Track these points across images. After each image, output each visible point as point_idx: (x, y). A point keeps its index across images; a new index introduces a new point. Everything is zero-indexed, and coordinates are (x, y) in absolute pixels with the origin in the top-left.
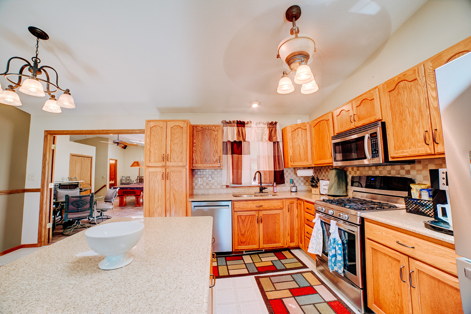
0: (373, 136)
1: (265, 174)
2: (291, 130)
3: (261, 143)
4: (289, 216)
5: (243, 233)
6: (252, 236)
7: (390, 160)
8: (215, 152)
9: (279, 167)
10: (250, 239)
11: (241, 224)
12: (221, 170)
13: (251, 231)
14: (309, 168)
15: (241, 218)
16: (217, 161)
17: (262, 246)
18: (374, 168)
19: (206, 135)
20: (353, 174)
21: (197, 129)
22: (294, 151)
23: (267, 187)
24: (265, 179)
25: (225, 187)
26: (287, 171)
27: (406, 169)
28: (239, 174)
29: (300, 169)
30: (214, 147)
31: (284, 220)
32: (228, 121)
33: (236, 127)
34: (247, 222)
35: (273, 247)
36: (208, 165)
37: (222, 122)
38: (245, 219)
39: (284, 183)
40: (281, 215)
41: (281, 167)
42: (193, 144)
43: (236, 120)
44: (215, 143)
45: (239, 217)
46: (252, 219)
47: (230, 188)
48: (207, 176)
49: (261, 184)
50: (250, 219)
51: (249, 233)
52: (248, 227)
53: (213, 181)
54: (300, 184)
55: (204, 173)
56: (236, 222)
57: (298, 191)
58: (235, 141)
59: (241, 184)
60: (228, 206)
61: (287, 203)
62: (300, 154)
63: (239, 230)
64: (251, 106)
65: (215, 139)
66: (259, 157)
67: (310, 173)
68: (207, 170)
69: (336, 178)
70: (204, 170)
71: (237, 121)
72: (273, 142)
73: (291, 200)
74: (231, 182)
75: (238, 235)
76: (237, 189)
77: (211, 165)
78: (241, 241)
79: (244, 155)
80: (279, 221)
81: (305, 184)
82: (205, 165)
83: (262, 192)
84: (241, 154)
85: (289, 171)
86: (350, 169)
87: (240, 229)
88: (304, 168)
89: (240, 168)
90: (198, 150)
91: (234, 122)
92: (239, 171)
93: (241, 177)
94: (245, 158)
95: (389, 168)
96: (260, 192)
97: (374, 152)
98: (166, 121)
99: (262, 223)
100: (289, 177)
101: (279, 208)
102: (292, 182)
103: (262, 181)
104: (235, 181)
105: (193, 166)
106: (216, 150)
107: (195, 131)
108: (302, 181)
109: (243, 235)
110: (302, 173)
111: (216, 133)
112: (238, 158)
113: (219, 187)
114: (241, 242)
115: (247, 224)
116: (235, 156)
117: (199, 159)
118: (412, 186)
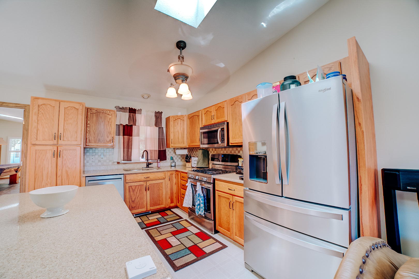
0: (223, 130)
1: (151, 153)
2: (173, 119)
3: (149, 127)
4: (169, 184)
5: (133, 200)
6: (141, 202)
7: (230, 144)
8: (108, 133)
9: (163, 147)
10: (139, 204)
11: (132, 193)
12: (113, 149)
13: (140, 198)
14: (185, 148)
15: (132, 188)
16: (110, 141)
17: (149, 208)
18: (223, 149)
19: (100, 118)
20: (212, 153)
21: (92, 111)
22: (174, 136)
23: (152, 163)
24: (151, 157)
25: (116, 163)
26: (168, 151)
27: (238, 150)
28: (129, 153)
29: (178, 149)
30: (108, 130)
31: (166, 188)
32: (121, 107)
33: (128, 113)
34: (136, 191)
35: (158, 209)
36: (102, 144)
37: (115, 107)
38: (135, 188)
39: (166, 159)
40: (164, 184)
41: (164, 147)
42: (87, 125)
44: (108, 125)
45: (130, 187)
46: (141, 188)
47: (121, 164)
48: (100, 154)
49: (148, 161)
50: (139, 188)
51: (138, 200)
52: (138, 195)
53: (105, 158)
54: (178, 160)
55: (96, 151)
56: (127, 191)
57: (176, 165)
58: (127, 125)
59: (131, 161)
60: (121, 178)
61: (168, 174)
62: (178, 138)
63: (130, 198)
65: (109, 122)
66: (146, 139)
67: (185, 152)
68: (100, 149)
69: (202, 156)
70: (96, 149)
71: (129, 108)
72: (159, 128)
73: (170, 172)
74: (122, 159)
75: (129, 202)
76: (127, 165)
77: (104, 144)
78: (131, 206)
79: (134, 136)
80: (162, 188)
81: (181, 160)
82: (99, 144)
83: (149, 167)
84: (132, 136)
85: (170, 150)
86: (211, 150)
87: (131, 196)
88: (181, 148)
89: (130, 148)
90: (91, 131)
91: (126, 108)
92: (130, 150)
93: (131, 155)
94: (135, 139)
95: (231, 149)
96: (147, 167)
97: (222, 140)
98: (59, 101)
99: (149, 190)
100: (170, 155)
101: (162, 178)
102: (172, 159)
103: (149, 158)
104: (126, 158)
105: (86, 145)
106: (110, 131)
107: (89, 113)
108: (179, 158)
109: (133, 201)
110: (179, 152)
111: (110, 116)
112: (129, 139)
113: (111, 163)
114: (132, 208)
115: (137, 193)
116: (126, 137)
117: (93, 139)
118: (239, 159)
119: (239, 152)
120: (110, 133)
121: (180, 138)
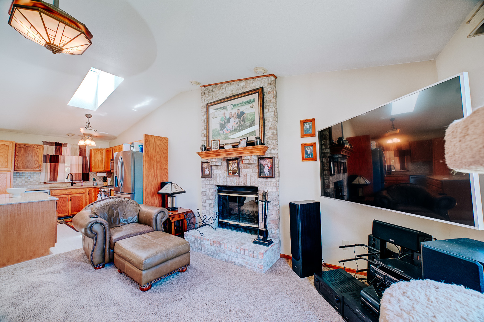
1: (75, 175)
2: (94, 152)
3: (74, 157)
4: (89, 197)
8: (36, 161)
9: (86, 171)
10: (62, 210)
12: (40, 173)
13: (63, 206)
14: (103, 172)
16: (38, 167)
17: (70, 213)
19: (28, 151)
21: (20, 146)
22: (95, 163)
23: (77, 183)
24: (76, 178)
25: (43, 183)
26: (91, 174)
28: (55, 175)
29: (99, 172)
30: (36, 159)
31: (86, 199)
32: (48, 141)
33: (55, 146)
36: (29, 170)
37: (42, 142)
39: (89, 180)
40: (84, 197)
42: (15, 156)
44: (36, 156)
47: (47, 184)
48: (27, 176)
50: (63, 199)
51: (61, 207)
53: (32, 180)
54: (100, 181)
57: (98, 184)
58: (53, 155)
59: (57, 181)
61: (88, 190)
65: (36, 154)
66: (71, 165)
67: (104, 175)
68: (27, 173)
70: (24, 173)
71: (56, 142)
72: (83, 157)
73: (90, 189)
74: (49, 180)
76: (53, 184)
77: (32, 170)
79: (60, 163)
80: (83, 200)
82: (26, 170)
83: (73, 186)
84: (58, 163)
85: (93, 174)
88: (101, 172)
90: (20, 159)
91: (53, 143)
92: (56, 173)
93: (57, 177)
94: (61, 166)
96: (71, 186)
99: (71, 201)
100: (92, 177)
101: (83, 193)
102: (94, 179)
103: (73, 180)
104: (52, 179)
105: (15, 170)
107: (17, 148)
108: (101, 179)
110: (99, 175)
111: (38, 150)
112: (55, 166)
113: (37, 183)
116: (52, 164)
117: (21, 166)
120: (38, 161)
121: (99, 165)
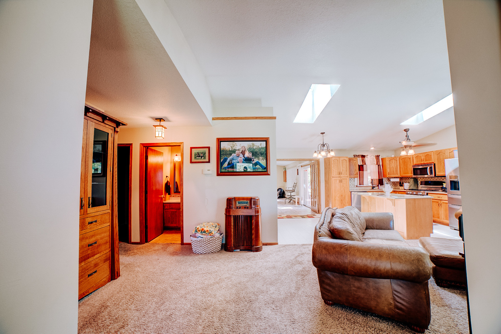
0: (431, 168)
1: (374, 180)
2: (387, 159)
3: (373, 166)
7: (437, 176)
9: (381, 178)
14: (397, 178)
18: (430, 178)
20: (421, 180)
22: (390, 170)
23: (375, 186)
24: (375, 183)
25: (356, 186)
26: (385, 179)
29: (392, 178)
30: (355, 168)
32: (357, 155)
33: (361, 158)
36: (353, 176)
37: (353, 155)
39: (383, 184)
43: (361, 155)
47: (358, 187)
49: (373, 185)
58: (360, 165)
59: (363, 185)
62: (393, 171)
64: (370, 149)
66: (371, 172)
67: (398, 180)
69: (413, 182)
72: (378, 165)
74: (359, 184)
76: (361, 187)
79: (365, 171)
83: (373, 189)
84: (363, 171)
86: (419, 178)
88: (395, 178)
89: (363, 177)
91: (360, 155)
92: (363, 179)
93: (363, 182)
94: (365, 173)
95: (436, 178)
97: (431, 173)
98: (340, 157)
100: (386, 182)
104: (361, 184)
110: (393, 180)
112: (362, 173)
113: (353, 186)
116: (360, 171)
118: (443, 184)
119: (443, 180)
121: (394, 171)
